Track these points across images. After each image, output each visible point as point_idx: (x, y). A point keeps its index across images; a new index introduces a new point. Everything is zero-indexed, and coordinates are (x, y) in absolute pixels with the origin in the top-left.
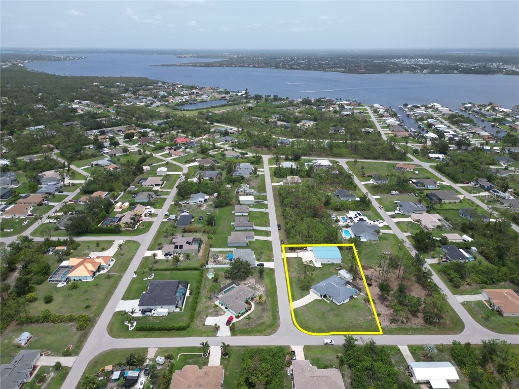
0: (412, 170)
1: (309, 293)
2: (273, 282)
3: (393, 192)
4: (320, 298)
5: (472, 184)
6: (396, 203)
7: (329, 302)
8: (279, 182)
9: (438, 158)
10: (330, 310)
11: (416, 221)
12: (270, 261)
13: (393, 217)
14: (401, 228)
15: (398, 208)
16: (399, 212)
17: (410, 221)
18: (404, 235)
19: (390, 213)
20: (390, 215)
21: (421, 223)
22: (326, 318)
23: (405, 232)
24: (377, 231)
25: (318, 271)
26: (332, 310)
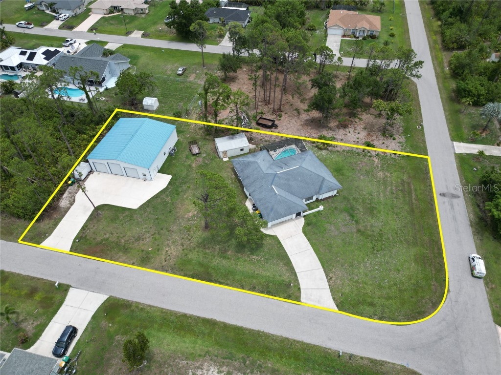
1: (275, 238)
4: (302, 221)
6: (30, 8)
7: (321, 208)
10: (352, 216)
11: (111, 12)
12: (58, 297)
13: (71, 28)
14: (111, 33)
15: (48, 12)
16: (65, 14)
17: (103, 18)
18: (136, 37)
19: (55, 25)
20: (61, 28)
21: (122, 10)
22: (381, 235)
23: (128, 33)
24: (108, 53)
25: (185, 187)
26: (351, 212)
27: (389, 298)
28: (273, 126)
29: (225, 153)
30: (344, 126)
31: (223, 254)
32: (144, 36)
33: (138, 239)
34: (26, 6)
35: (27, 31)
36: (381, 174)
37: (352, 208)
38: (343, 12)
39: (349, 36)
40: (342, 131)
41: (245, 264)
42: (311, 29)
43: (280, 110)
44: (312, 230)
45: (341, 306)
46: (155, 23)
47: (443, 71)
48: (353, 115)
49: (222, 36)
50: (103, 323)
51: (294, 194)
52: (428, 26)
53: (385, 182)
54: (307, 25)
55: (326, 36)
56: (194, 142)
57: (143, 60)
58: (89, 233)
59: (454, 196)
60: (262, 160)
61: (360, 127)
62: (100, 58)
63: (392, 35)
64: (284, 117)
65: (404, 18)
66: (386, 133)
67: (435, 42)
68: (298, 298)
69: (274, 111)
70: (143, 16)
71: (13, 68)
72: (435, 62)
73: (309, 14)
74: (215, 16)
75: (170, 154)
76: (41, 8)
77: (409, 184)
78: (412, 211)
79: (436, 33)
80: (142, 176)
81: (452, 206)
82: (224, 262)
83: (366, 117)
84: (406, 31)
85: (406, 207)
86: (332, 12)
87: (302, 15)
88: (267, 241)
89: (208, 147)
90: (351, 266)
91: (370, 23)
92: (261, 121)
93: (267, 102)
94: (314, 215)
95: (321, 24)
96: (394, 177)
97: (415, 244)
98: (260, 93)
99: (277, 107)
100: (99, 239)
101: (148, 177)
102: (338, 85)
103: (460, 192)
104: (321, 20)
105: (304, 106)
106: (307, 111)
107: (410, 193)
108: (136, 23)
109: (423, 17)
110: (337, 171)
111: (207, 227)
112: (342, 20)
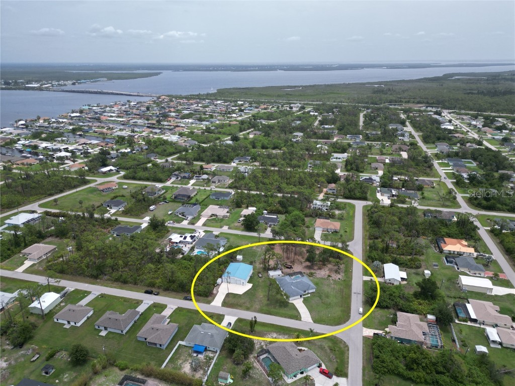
0: (117, 187)
1: (293, 304)
2: (264, 325)
3: (152, 208)
4: (302, 299)
5: (173, 179)
8: (22, 264)
9: (111, 170)
10: (320, 298)
11: (211, 216)
12: (222, 317)
13: (193, 224)
14: (213, 227)
15: (180, 216)
16: (190, 218)
17: (208, 219)
18: (225, 229)
19: (185, 223)
20: (189, 224)
21: (217, 216)
22: (330, 304)
23: (221, 227)
24: (217, 236)
25: (258, 288)
26: (320, 297)
27: (330, 320)
28: (291, 268)
29: (272, 276)
30: (320, 269)
31: (275, 308)
32: (229, 228)
33: (244, 303)
34: (169, 213)
35: (174, 226)
36: (333, 286)
37: (321, 296)
38: (322, 220)
39: (325, 231)
40: (319, 271)
41: (282, 311)
42: (308, 227)
43: (294, 262)
44: (305, 302)
45: (315, 322)
46: (233, 222)
47: (366, 248)
48: (324, 265)
49: (266, 229)
50: (239, 324)
51: (299, 289)
52: (364, 227)
53: (334, 288)
54: (306, 225)
55: (315, 231)
56: (259, 273)
57: (232, 239)
58: (226, 301)
59: (359, 294)
60: (287, 278)
61: (327, 269)
62: (214, 239)
63: (346, 232)
64: (295, 264)
65: (353, 223)
66: (337, 272)
67: (366, 235)
68: (300, 320)
69: (291, 262)
70: (227, 218)
71: (177, 243)
72: (364, 245)
73: (306, 219)
74: (262, 220)
75: (251, 277)
76: (176, 214)
77: (343, 289)
78: (342, 297)
79: (367, 231)
80: (242, 283)
81: (357, 296)
82: (275, 310)
83: (330, 266)
84: (353, 230)
85: (341, 296)
86: (318, 219)
87: (303, 220)
88: (290, 305)
89: (265, 275)
90: (319, 312)
91: (335, 226)
92: (286, 266)
93: (288, 258)
94: (307, 297)
95: (312, 225)
96: (337, 287)
97: (342, 307)
98: (285, 255)
99: (292, 260)
100: (230, 303)
101: (244, 284)
102: (317, 252)
103: (361, 292)
104: (313, 222)
105: (303, 260)
106: (305, 262)
107: (343, 292)
108: (224, 222)
109: (363, 222)
110: (316, 284)
111: (268, 300)
112: (322, 224)
